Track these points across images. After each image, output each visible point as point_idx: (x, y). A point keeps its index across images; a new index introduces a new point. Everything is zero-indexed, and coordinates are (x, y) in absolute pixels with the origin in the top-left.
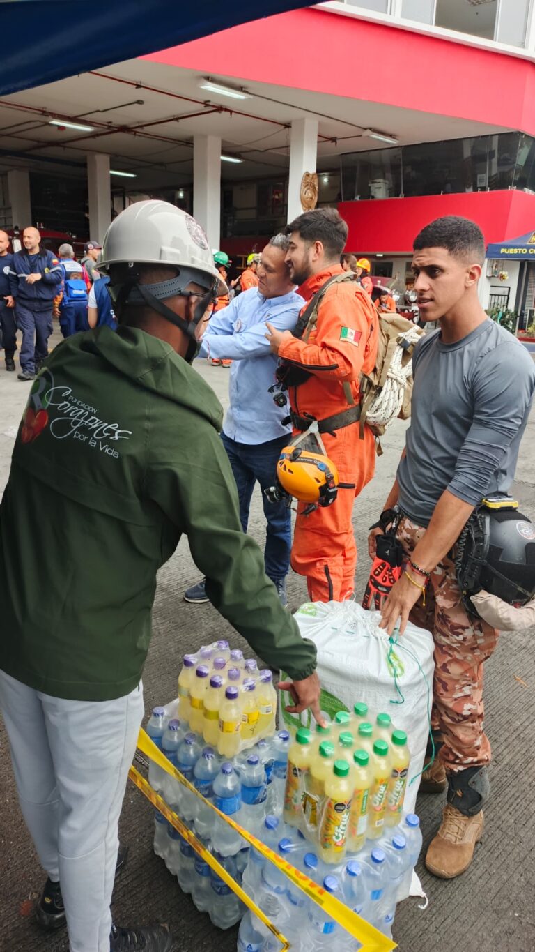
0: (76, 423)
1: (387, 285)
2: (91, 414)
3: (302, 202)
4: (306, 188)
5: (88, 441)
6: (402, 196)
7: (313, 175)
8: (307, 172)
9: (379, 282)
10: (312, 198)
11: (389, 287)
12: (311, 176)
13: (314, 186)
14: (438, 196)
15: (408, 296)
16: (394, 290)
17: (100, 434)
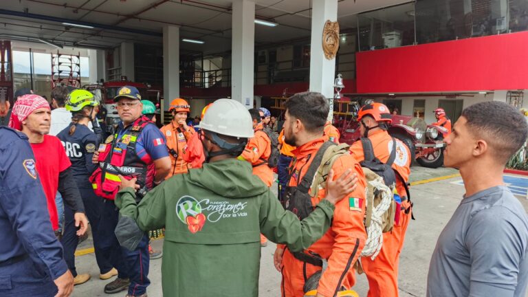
0: (221, 212)
1: (408, 123)
2: (227, 205)
3: (324, 49)
4: (328, 36)
5: (231, 216)
6: (415, 44)
7: (334, 24)
8: (329, 21)
9: (402, 121)
10: (333, 45)
11: (411, 126)
12: (332, 25)
13: (335, 34)
14: (453, 41)
15: (430, 133)
16: (417, 129)
17: (236, 210)
